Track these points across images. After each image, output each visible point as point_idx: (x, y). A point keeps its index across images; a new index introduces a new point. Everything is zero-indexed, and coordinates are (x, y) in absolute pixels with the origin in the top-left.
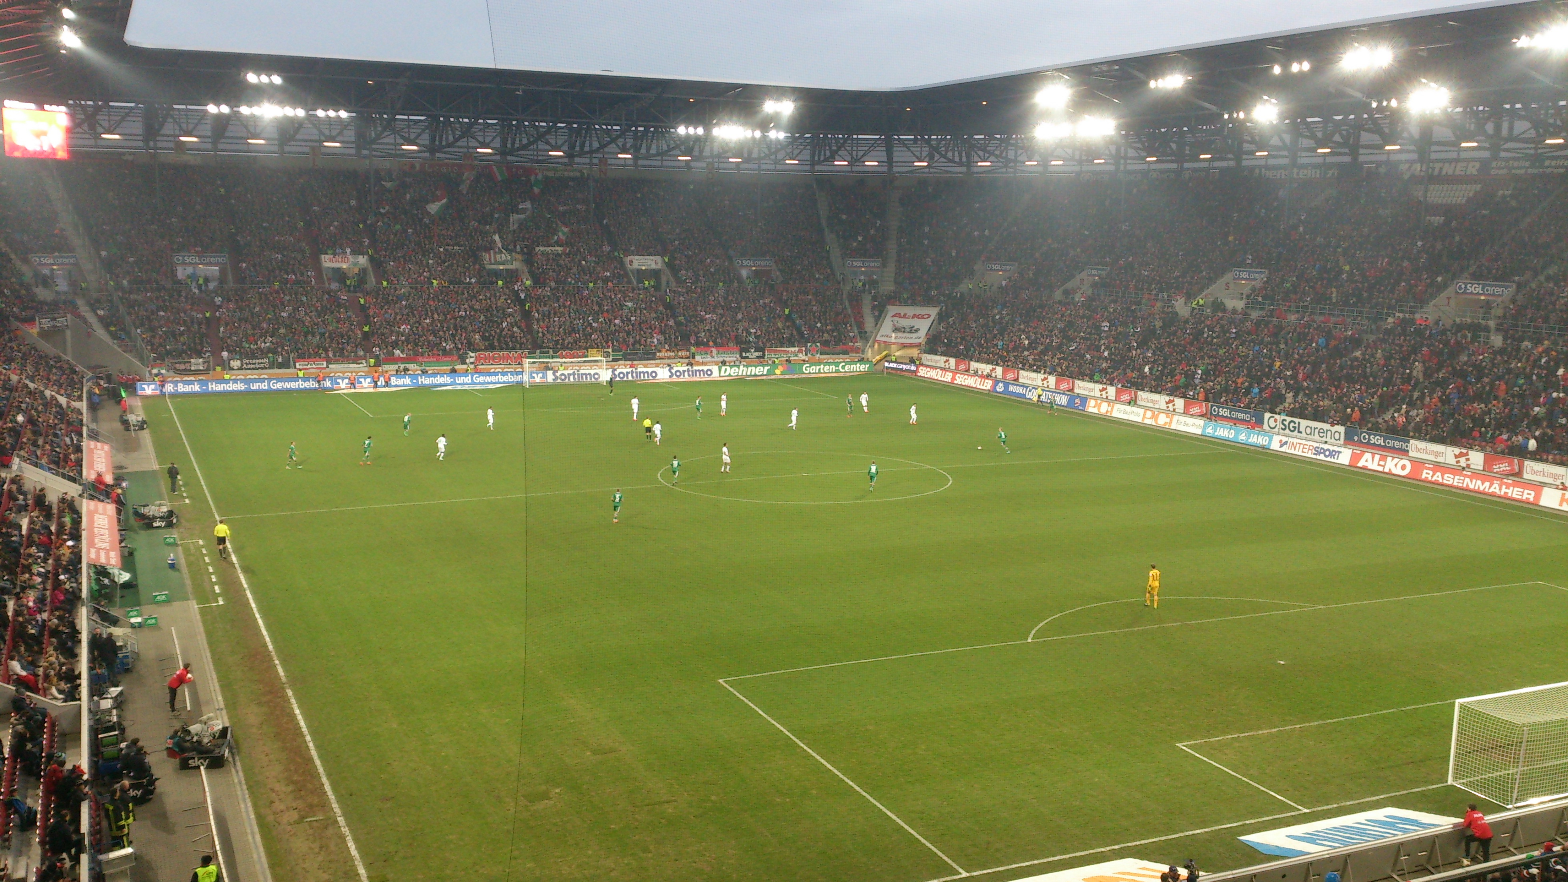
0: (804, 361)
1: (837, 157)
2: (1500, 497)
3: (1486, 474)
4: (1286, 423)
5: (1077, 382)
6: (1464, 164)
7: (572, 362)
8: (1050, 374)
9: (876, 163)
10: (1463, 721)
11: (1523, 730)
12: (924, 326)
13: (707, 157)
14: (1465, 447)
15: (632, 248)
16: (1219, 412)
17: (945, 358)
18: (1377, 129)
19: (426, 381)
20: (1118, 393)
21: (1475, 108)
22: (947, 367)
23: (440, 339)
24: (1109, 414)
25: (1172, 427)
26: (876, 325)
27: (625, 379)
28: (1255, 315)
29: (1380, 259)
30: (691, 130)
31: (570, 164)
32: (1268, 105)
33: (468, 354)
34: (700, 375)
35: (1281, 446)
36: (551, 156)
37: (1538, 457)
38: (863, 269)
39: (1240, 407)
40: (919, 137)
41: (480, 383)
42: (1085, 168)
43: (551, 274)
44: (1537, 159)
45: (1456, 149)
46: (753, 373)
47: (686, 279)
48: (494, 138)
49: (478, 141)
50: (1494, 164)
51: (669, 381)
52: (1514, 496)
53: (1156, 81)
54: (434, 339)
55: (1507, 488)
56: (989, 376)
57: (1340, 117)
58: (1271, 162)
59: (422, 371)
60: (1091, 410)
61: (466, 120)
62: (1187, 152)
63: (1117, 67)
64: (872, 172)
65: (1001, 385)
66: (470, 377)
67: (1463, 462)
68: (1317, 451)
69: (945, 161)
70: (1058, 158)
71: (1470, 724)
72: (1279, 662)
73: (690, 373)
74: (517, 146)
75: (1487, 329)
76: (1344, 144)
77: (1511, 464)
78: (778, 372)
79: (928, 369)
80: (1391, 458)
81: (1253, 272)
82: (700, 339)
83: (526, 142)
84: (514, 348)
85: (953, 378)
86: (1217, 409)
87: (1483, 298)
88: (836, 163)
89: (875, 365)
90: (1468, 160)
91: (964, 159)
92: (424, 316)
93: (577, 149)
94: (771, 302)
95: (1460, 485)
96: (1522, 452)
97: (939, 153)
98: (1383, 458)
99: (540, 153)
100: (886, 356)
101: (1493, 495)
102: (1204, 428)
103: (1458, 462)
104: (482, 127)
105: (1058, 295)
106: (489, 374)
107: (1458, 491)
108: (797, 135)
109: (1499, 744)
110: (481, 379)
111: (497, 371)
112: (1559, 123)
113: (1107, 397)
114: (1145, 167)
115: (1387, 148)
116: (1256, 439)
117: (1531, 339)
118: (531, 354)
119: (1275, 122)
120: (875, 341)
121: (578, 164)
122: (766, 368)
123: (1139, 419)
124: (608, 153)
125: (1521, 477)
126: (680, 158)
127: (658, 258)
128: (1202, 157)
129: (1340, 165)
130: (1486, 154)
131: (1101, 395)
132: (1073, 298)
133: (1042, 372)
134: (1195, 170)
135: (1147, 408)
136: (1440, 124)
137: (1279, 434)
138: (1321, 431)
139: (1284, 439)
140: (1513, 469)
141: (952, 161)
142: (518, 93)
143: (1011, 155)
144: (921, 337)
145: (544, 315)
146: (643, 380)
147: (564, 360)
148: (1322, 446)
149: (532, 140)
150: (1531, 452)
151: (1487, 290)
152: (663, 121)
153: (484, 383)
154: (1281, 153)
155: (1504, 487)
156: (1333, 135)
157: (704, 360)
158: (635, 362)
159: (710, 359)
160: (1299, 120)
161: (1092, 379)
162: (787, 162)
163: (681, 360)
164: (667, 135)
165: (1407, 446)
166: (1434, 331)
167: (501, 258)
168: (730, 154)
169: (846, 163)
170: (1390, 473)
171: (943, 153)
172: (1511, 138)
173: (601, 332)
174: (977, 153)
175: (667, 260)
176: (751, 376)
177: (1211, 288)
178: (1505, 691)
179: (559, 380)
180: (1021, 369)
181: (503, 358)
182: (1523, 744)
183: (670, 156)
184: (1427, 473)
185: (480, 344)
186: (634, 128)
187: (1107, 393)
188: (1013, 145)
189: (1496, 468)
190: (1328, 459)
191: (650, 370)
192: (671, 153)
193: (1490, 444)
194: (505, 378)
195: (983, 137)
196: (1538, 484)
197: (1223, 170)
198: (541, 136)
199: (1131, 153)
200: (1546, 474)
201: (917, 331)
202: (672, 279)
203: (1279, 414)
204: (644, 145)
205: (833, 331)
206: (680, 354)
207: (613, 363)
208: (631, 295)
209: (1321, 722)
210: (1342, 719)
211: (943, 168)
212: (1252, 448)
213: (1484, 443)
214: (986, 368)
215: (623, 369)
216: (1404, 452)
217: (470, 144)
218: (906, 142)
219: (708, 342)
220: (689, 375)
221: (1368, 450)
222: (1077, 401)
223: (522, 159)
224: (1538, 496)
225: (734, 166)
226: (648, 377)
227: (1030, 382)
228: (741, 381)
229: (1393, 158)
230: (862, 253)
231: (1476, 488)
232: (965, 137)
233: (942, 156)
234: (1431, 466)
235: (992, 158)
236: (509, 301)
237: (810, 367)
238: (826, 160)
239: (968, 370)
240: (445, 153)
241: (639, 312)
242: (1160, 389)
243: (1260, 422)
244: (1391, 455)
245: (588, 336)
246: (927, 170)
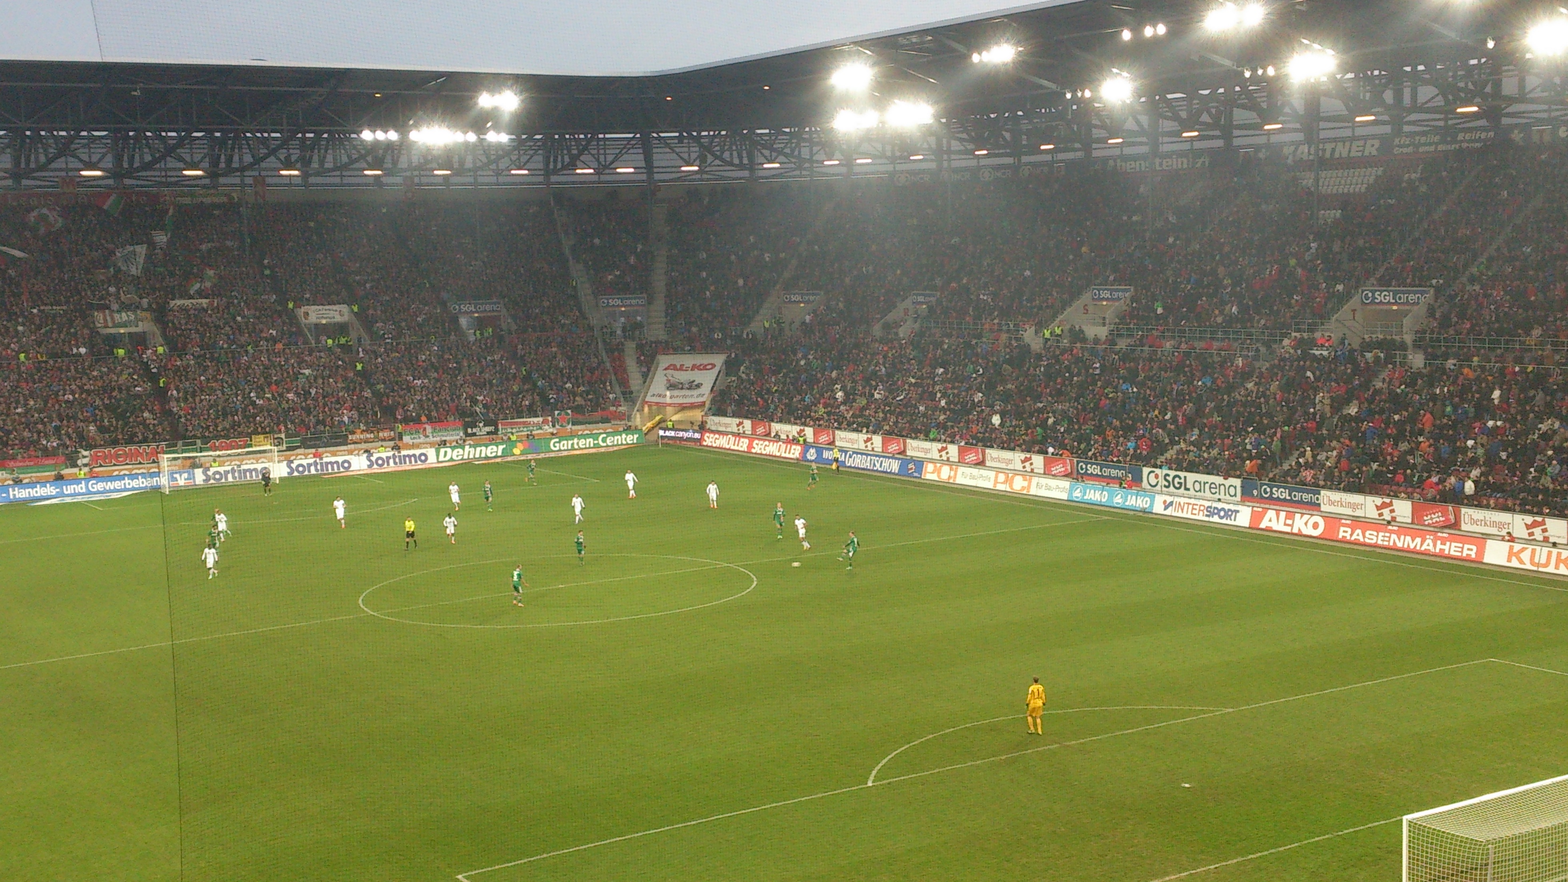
0: (552, 434)
1: (578, 163)
2: (1435, 555)
3: (1416, 527)
4: (1170, 479)
5: (908, 441)
6: (1361, 143)
7: (229, 455)
8: (874, 433)
9: (632, 170)
10: (1414, 843)
11: (1488, 849)
12: (707, 379)
13: (405, 170)
14: (1389, 495)
15: (308, 296)
16: (1087, 470)
17: (737, 420)
18: (1252, 106)
19: (21, 494)
20: (962, 452)
21: (1369, 73)
22: (741, 431)
23: (39, 436)
24: (951, 481)
25: (1031, 493)
26: (644, 382)
27: (306, 473)
28: (1122, 344)
29: (1269, 266)
30: (380, 135)
31: (215, 187)
32: (1119, 78)
33: (79, 452)
34: (410, 462)
35: (1165, 509)
36: (186, 176)
37: (1476, 503)
38: (623, 309)
39: (1112, 461)
40: (685, 134)
41: (99, 492)
42: (899, 167)
43: (193, 336)
44: (1448, 133)
45: (1350, 124)
46: (483, 455)
47: (384, 334)
48: (104, 155)
49: (81, 160)
50: (1397, 141)
51: (369, 471)
52: (1452, 553)
53: (980, 54)
54: (30, 435)
55: (1443, 543)
56: (794, 441)
57: (1206, 92)
58: (1127, 151)
59: (13, 480)
60: (929, 476)
61: (63, 133)
62: (1024, 143)
63: (930, 38)
64: (626, 180)
65: (812, 451)
66: (83, 485)
67: (1387, 516)
68: (1210, 512)
69: (720, 163)
70: (865, 155)
71: (1422, 846)
72: (1183, 785)
73: (397, 460)
74: (136, 164)
75: (1403, 347)
76: (1215, 125)
77: (1445, 514)
78: (517, 451)
79: (717, 436)
80: (1299, 515)
81: (1117, 290)
82: (409, 413)
83: (150, 158)
84: (145, 440)
85: (750, 446)
86: (1084, 466)
87: (1395, 308)
88: (578, 171)
89: (646, 434)
90: (1365, 138)
91: (745, 161)
92: (14, 405)
93: (223, 165)
94: (502, 358)
95: (1386, 543)
96: (1457, 498)
97: (713, 154)
98: (1290, 516)
99: (169, 174)
100: (659, 423)
101: (1426, 553)
102: (1070, 492)
103: (1381, 515)
104: (86, 141)
105: (877, 330)
106: (111, 478)
107: (1384, 551)
108: (524, 137)
109: (1460, 869)
110: (100, 486)
111: (122, 473)
112: (1470, 86)
113: (948, 458)
114: (973, 163)
115: (1267, 127)
116: (1135, 501)
117: (1456, 356)
118: (171, 447)
119: (1128, 102)
120: (644, 402)
121: (225, 185)
122: (501, 447)
123: (990, 485)
124: (265, 169)
125: (1460, 530)
126: (366, 172)
127: (344, 308)
128: (1043, 147)
129: (1211, 152)
130: (1387, 129)
131: (941, 456)
132: (897, 334)
133: (865, 430)
134: (1034, 165)
135: (998, 470)
136: (1327, 94)
137: (1161, 493)
138: (1213, 486)
139: (1169, 499)
140: (1448, 520)
141: (731, 164)
142: (135, 93)
143: (805, 153)
144: (704, 394)
145: (186, 393)
146: (331, 474)
147: (218, 453)
148: (1215, 505)
149: (157, 155)
150: (1468, 497)
151: (1400, 298)
152: (340, 125)
153: (105, 492)
154: (1139, 139)
155: (1439, 542)
156: (1199, 113)
157: (415, 441)
158: (320, 450)
159: (422, 439)
160: (1157, 97)
161: (927, 438)
162: (513, 172)
163: (384, 443)
164: (346, 143)
165: (1318, 499)
166: (1339, 353)
167: (121, 318)
168: (434, 165)
169: (591, 171)
170: (1300, 534)
171: (718, 153)
172: (1416, 108)
173: (268, 411)
174: (761, 153)
175: (356, 309)
176: (480, 458)
177: (1066, 313)
178: (1462, 800)
179: (212, 481)
180: (836, 428)
181: (130, 456)
182: (1489, 867)
183: (349, 170)
184: (1344, 532)
185: (97, 438)
186: (300, 135)
187: (947, 453)
188: (805, 140)
189: (1427, 519)
190: (1224, 521)
191: (340, 459)
192: (354, 166)
193: (1418, 490)
194: (134, 483)
195: (767, 131)
196: (1480, 536)
197: (1071, 165)
198: (170, 150)
199: (956, 145)
200: (1488, 523)
201: (699, 386)
202: (365, 336)
203: (1161, 467)
204: (315, 158)
205: (588, 393)
206: (381, 434)
207: (288, 453)
208: (307, 358)
209: (1240, 859)
210: (1266, 853)
211: (720, 173)
212: (1132, 513)
213: (1410, 490)
214: (792, 430)
215: (304, 460)
216: (1315, 506)
217: (71, 166)
218: (669, 142)
219: (419, 416)
220: (395, 463)
221: (1272, 507)
222: (910, 466)
223: (146, 183)
224: (1481, 551)
225: (440, 180)
226: (338, 468)
227: (849, 445)
228: (467, 466)
229: (1274, 139)
230: (622, 288)
231: (1406, 546)
232: (745, 132)
233: (716, 157)
234: (1348, 522)
235: (782, 158)
236: (135, 377)
237: (559, 442)
238: (564, 168)
239: (769, 434)
240: (34, 178)
241: (320, 381)
242: (1012, 445)
243: (1137, 480)
244: (1299, 510)
245: (250, 418)
246: (698, 176)
